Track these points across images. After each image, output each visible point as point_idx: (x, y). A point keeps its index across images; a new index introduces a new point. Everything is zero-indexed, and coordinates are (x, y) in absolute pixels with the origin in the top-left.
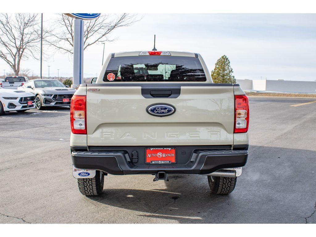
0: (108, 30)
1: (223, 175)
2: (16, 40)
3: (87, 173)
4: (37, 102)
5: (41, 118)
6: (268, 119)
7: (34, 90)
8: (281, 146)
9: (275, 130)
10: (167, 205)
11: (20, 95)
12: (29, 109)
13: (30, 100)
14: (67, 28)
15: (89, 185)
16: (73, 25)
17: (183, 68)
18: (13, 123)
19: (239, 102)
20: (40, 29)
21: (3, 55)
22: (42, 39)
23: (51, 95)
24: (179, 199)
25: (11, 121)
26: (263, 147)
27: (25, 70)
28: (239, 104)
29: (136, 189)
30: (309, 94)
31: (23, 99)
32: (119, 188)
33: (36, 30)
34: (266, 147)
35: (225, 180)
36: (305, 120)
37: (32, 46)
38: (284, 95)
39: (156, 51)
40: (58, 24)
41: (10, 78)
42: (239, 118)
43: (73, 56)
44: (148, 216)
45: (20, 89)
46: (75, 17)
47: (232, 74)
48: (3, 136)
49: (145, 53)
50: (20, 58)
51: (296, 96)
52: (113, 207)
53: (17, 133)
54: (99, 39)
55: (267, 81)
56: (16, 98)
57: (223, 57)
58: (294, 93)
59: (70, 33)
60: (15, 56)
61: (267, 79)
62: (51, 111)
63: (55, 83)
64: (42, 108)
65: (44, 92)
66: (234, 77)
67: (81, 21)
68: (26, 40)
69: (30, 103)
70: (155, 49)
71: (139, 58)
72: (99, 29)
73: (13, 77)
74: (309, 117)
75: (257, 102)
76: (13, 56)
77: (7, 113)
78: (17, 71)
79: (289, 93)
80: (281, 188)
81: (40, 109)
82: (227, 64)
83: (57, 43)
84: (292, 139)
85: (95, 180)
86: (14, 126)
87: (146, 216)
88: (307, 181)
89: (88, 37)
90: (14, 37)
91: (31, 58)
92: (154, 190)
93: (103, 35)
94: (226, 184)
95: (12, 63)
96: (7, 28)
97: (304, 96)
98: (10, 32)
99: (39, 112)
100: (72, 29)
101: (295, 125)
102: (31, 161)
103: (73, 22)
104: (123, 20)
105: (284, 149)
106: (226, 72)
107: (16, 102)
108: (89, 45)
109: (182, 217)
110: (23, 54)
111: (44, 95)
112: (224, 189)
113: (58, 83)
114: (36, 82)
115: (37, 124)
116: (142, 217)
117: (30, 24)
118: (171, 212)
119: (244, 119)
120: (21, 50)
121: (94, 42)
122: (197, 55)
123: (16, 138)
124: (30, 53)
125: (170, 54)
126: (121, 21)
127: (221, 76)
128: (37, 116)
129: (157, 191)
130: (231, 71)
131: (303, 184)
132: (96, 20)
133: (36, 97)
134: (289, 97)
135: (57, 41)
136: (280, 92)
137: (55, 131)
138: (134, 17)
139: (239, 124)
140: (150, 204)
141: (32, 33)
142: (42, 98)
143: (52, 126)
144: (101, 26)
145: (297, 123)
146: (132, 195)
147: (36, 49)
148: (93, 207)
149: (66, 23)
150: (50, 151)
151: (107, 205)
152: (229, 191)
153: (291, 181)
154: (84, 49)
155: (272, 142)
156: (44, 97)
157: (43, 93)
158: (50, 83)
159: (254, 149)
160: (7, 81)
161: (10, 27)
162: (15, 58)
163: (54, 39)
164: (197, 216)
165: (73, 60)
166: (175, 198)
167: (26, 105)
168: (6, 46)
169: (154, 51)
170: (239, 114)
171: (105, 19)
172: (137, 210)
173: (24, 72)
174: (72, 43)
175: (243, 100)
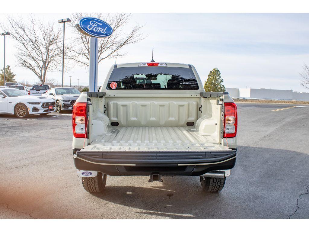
0: (119, 46)
1: (213, 176)
2: (43, 55)
3: (89, 173)
4: (57, 107)
5: (60, 121)
6: (252, 122)
7: (55, 96)
8: (265, 147)
9: (259, 132)
10: (162, 202)
11: (43, 101)
12: (50, 113)
13: (50, 105)
14: (85, 45)
15: (91, 183)
16: (90, 42)
17: (180, 78)
18: (36, 125)
19: (228, 109)
20: (62, 46)
21: (32, 68)
22: (64, 54)
23: (69, 101)
24: (173, 196)
25: (34, 123)
26: (249, 147)
27: (51, 79)
28: (229, 111)
29: (135, 186)
30: (286, 100)
31: (45, 104)
32: (120, 185)
33: (59, 47)
34: (251, 147)
35: (215, 179)
36: (284, 123)
37: (56, 60)
38: (266, 101)
39: (154, 63)
40: (77, 42)
41: (37, 87)
42: (228, 123)
43: (89, 68)
44: (144, 213)
45: (43, 95)
46: (91, 35)
47: (223, 84)
48: (26, 136)
49: (144, 64)
50: (46, 70)
51: (276, 102)
52: (113, 203)
53: (37, 133)
54: (111, 54)
55: (251, 89)
56: (39, 103)
57: (214, 69)
58: (274, 100)
59: (87, 49)
60: (42, 68)
61: (251, 88)
62: (69, 115)
63: (73, 91)
64: (61, 112)
65: (64, 98)
66: (224, 86)
67: (96, 39)
68: (50, 55)
69: (51, 108)
70: (153, 61)
71: (139, 68)
72: (111, 46)
73: (39, 85)
74: (287, 120)
75: (243, 107)
76: (40, 68)
77: (31, 116)
78: (43, 81)
79: (270, 100)
80: (266, 186)
81: (59, 113)
82: (218, 75)
83: (77, 57)
84: (274, 140)
85: (97, 179)
86: (36, 127)
87: (142, 213)
88: (289, 179)
89: (102, 52)
90: (41, 52)
91: (55, 70)
92: (151, 188)
93: (115, 51)
94: (216, 183)
95: (39, 74)
96: (36, 45)
97: (283, 102)
98: (38, 48)
99: (58, 115)
100: (88, 46)
101: (277, 127)
102: (46, 159)
103: (90, 39)
104: (131, 38)
105: (267, 149)
106: (217, 82)
107: (39, 106)
108: (103, 59)
109: (176, 214)
110: (48, 66)
111: (63, 101)
112: (214, 187)
113: (75, 91)
114: (57, 90)
115: (55, 126)
116: (139, 214)
117: (54, 42)
118: (166, 209)
119: (233, 124)
120: (47, 63)
121: (107, 57)
122: (190, 66)
123: (36, 138)
124: (54, 66)
125: (166, 65)
126: (129, 39)
127: (213, 85)
128: (57, 118)
129: (154, 188)
130: (222, 81)
131: (285, 182)
132: (109, 38)
133: (56, 102)
134: (270, 103)
135: (76, 56)
136: (262, 99)
137: (70, 132)
138: (140, 36)
139: (228, 129)
140: (146, 201)
141: (55, 49)
142: (62, 103)
143: (68, 128)
144: (113, 43)
145: (278, 126)
146: (131, 192)
147: (59, 63)
148: (95, 203)
149: (84, 41)
150: (64, 150)
151: (107, 202)
152: (219, 189)
153: (275, 179)
154: (98, 63)
155: (257, 143)
156: (63, 102)
157: (62, 99)
158: (69, 91)
159: (241, 149)
160: (34, 89)
161: (38, 44)
162: (42, 70)
163: (74, 54)
164: (190, 213)
165: (89, 71)
166: (170, 195)
167: (48, 109)
168: (35, 60)
169: (152, 63)
170: (229, 120)
171: (116, 37)
172: (135, 207)
173: (50, 82)
174: (88, 57)
175: (232, 107)
